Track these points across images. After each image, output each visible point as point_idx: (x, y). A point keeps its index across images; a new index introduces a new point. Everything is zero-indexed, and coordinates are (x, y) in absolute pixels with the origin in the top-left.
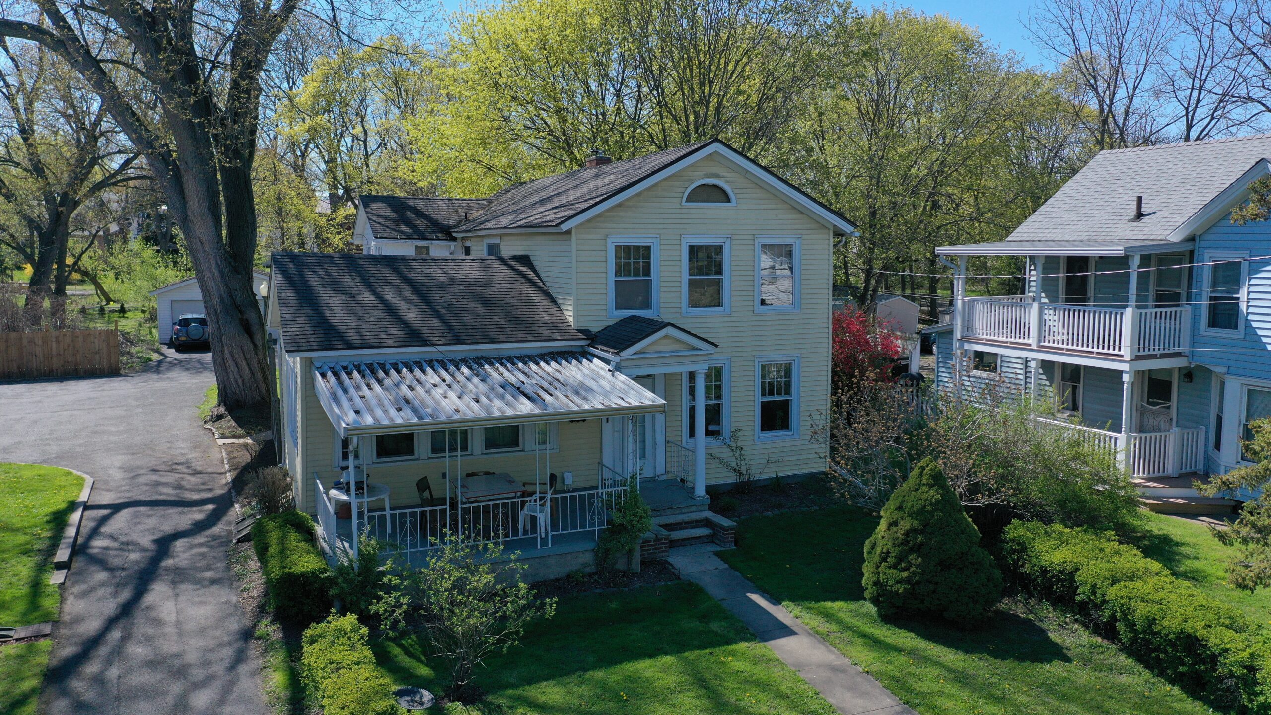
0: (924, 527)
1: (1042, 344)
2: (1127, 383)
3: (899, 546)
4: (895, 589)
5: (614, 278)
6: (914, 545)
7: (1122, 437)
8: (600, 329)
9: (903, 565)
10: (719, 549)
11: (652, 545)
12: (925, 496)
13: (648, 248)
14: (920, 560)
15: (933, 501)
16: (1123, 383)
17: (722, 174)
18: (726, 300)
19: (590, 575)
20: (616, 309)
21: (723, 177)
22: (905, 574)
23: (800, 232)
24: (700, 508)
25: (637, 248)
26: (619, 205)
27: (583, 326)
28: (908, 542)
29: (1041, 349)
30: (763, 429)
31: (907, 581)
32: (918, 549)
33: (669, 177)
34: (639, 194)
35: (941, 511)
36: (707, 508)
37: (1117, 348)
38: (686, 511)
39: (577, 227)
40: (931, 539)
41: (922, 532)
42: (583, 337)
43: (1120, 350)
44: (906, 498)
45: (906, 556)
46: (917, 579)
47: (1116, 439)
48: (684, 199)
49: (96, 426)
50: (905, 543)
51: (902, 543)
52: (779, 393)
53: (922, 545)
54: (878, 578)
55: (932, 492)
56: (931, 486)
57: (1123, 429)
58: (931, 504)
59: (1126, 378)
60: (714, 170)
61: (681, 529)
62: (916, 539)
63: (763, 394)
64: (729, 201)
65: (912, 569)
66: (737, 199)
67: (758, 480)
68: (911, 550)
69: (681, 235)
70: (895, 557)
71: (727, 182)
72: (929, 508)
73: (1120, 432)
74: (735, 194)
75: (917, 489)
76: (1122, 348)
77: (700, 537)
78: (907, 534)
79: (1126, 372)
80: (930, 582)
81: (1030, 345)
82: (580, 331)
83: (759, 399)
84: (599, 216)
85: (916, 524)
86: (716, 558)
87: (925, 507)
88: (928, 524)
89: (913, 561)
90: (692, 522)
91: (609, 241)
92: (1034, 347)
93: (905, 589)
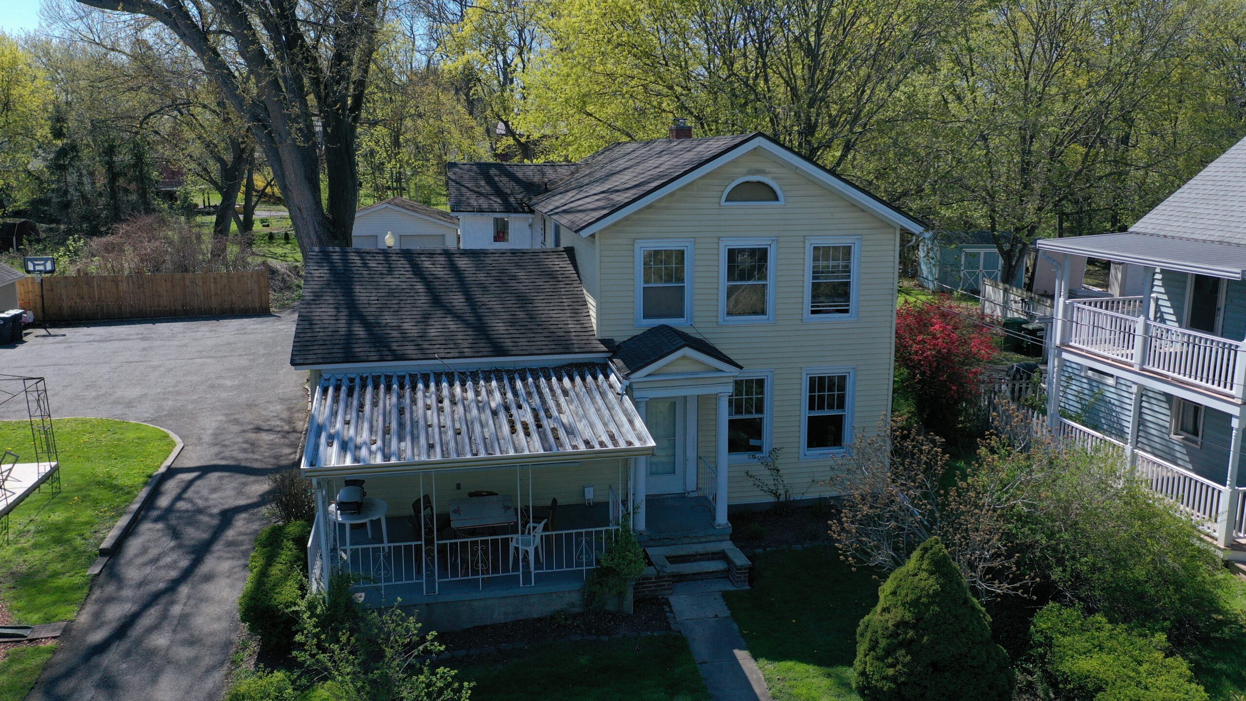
0: (917, 620)
1: (1146, 367)
2: (1237, 430)
3: (888, 638)
4: (879, 685)
5: (642, 285)
6: (904, 639)
7: (1226, 491)
8: (625, 339)
9: (890, 660)
10: (730, 588)
11: (653, 583)
12: (923, 583)
13: (681, 253)
14: (909, 658)
15: (931, 592)
16: (1232, 429)
17: (767, 170)
18: (770, 307)
19: (575, 616)
20: (645, 317)
21: (770, 173)
22: (891, 672)
23: (860, 232)
24: (720, 538)
25: (669, 253)
26: (649, 207)
27: (607, 335)
28: (898, 635)
29: (1143, 372)
30: (810, 445)
31: (893, 679)
32: (907, 645)
33: (706, 175)
34: (672, 194)
35: (939, 606)
36: (728, 537)
37: (1228, 385)
38: (704, 540)
39: (602, 231)
40: (923, 637)
41: (914, 627)
42: (605, 349)
43: (1231, 389)
44: (903, 583)
45: (894, 651)
46: (903, 679)
47: (1220, 492)
48: (724, 198)
49: (216, 378)
50: (894, 635)
51: (891, 635)
52: (831, 407)
53: (912, 641)
54: (865, 668)
55: (931, 581)
56: (932, 573)
57: (1228, 482)
58: (928, 596)
59: (1235, 423)
60: (758, 166)
61: (695, 561)
62: (907, 633)
63: (811, 407)
64: (776, 198)
65: (899, 667)
66: (785, 197)
67: (800, 500)
68: (901, 645)
69: (719, 238)
70: (883, 649)
71: (774, 178)
72: (924, 600)
73: (1225, 485)
74: (783, 191)
75: (916, 575)
76: (1235, 386)
77: (713, 572)
78: (897, 625)
79: (1236, 417)
80: (919, 685)
81: (1132, 366)
82: (603, 341)
83: (804, 414)
84: (626, 219)
85: (908, 616)
86: (721, 600)
87: (920, 597)
88: (922, 618)
89: (901, 659)
90: (707, 554)
91: (637, 246)
92: (1136, 369)
93: (890, 687)
